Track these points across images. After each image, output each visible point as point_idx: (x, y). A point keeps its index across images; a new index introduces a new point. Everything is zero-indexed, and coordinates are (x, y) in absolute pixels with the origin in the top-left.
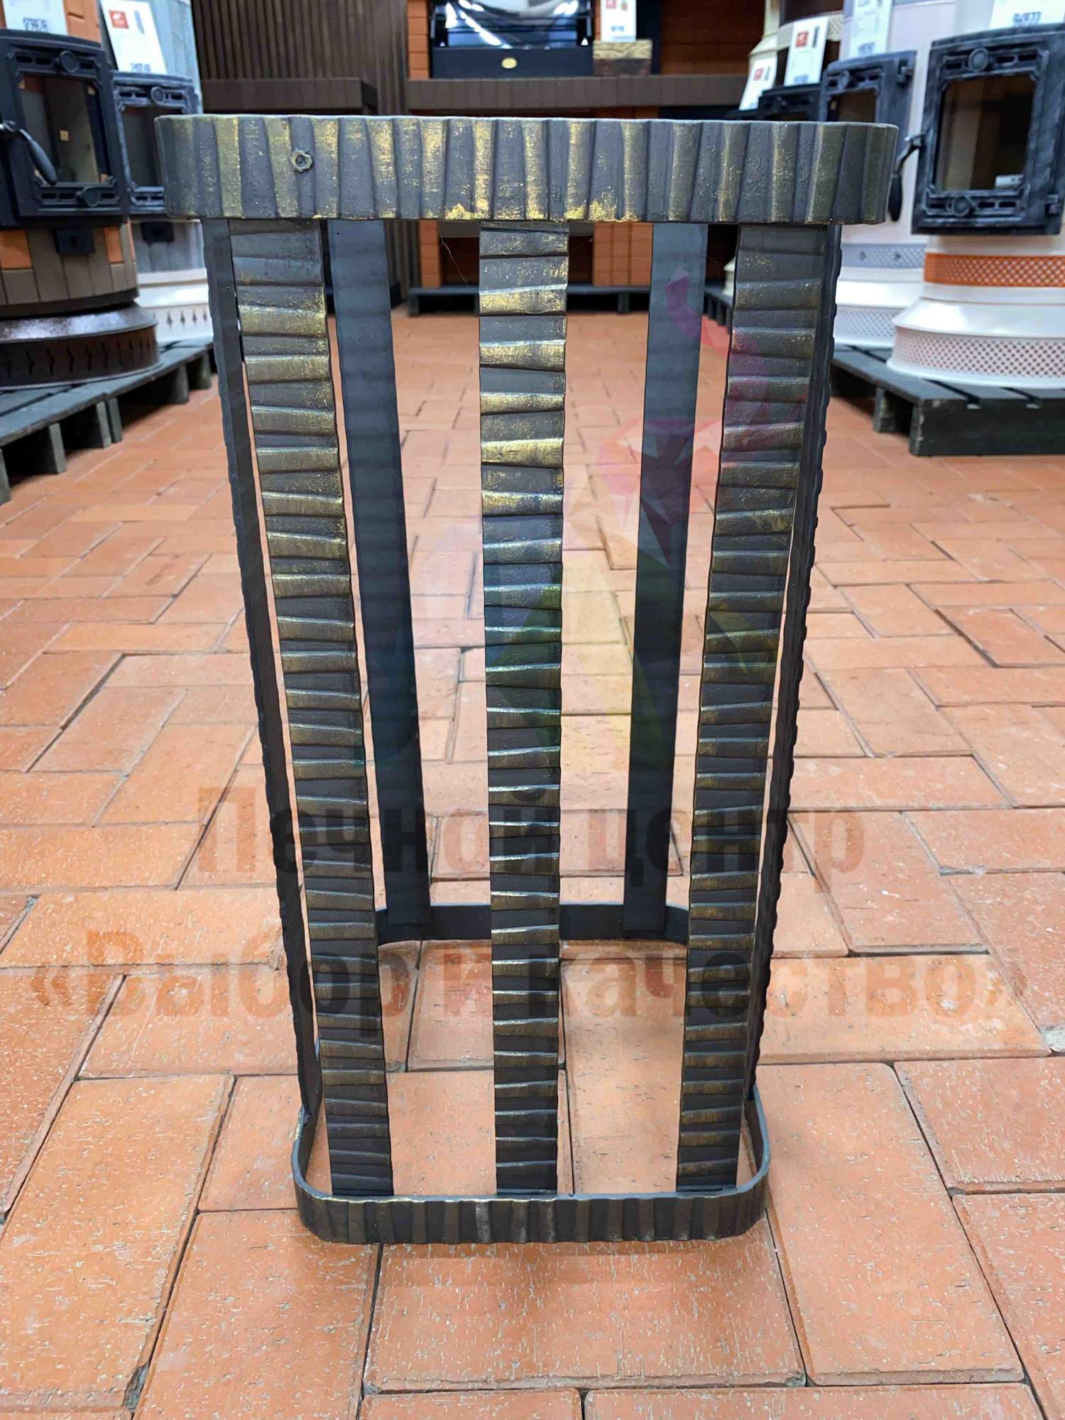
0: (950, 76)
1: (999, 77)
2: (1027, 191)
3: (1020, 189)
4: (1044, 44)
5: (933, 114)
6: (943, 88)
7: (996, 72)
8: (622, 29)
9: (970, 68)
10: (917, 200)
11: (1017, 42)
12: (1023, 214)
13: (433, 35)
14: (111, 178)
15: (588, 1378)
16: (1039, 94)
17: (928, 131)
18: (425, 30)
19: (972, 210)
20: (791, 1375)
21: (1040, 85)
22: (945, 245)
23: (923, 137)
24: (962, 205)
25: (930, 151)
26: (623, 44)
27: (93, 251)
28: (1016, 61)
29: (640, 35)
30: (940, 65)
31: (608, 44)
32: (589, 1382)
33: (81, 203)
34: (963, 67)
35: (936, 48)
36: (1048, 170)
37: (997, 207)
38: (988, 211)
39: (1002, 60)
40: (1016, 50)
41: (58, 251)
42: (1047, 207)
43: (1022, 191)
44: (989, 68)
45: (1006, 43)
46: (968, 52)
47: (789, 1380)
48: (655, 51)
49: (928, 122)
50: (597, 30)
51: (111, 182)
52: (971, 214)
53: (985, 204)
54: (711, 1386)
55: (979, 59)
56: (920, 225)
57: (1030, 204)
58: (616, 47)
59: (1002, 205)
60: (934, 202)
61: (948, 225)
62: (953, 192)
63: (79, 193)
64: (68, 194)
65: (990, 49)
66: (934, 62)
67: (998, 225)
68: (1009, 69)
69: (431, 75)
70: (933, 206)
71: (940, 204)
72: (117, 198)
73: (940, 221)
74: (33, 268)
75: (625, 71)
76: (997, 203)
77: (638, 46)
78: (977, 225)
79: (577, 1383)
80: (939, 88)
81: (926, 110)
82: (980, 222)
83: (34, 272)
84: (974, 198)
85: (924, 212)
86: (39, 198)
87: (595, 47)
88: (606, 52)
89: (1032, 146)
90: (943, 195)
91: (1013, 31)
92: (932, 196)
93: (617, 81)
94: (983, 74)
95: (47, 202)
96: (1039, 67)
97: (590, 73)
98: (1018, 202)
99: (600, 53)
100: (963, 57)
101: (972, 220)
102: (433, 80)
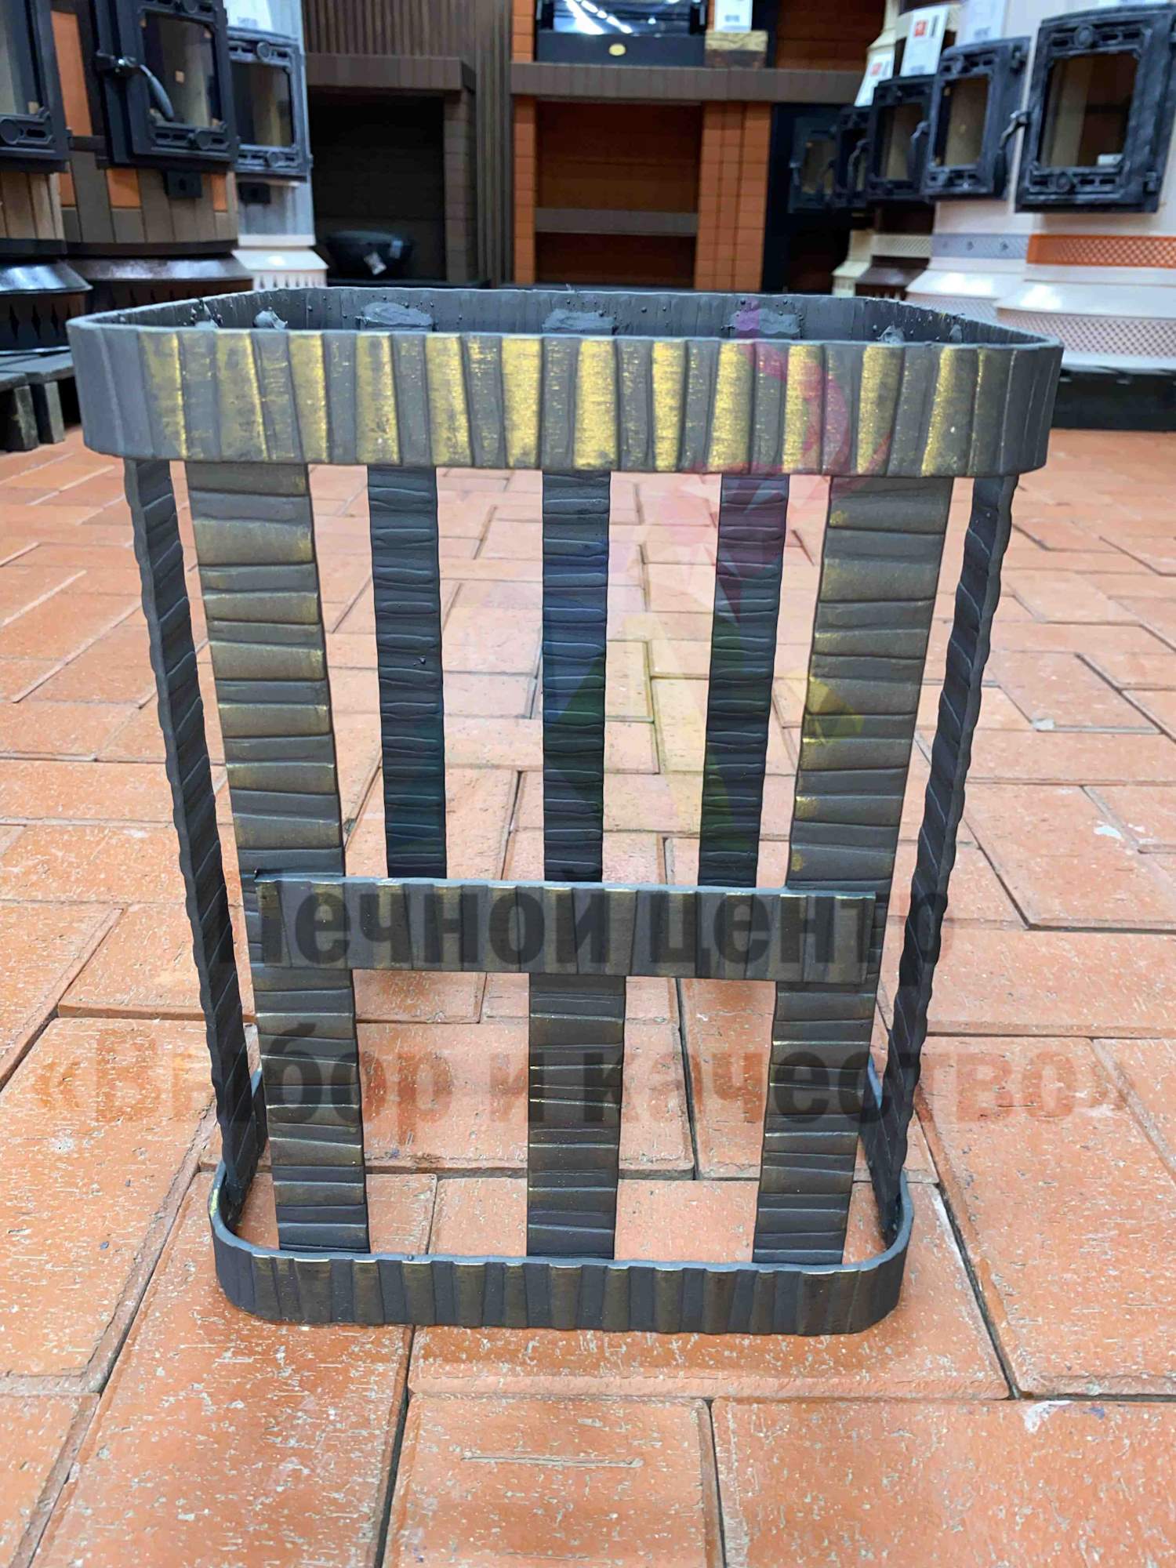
0: (1057, 53)
1: (1105, 54)
2: (1126, 168)
3: (1120, 166)
4: (1148, 22)
5: (1039, 91)
6: (1050, 66)
7: (1101, 50)
8: (737, 18)
9: (1077, 45)
10: (1021, 177)
11: (1122, 19)
12: (1122, 191)
13: (539, 16)
14: (221, 123)
16: (1141, 72)
17: (1034, 108)
18: (530, 11)
19: (1073, 186)
21: (1143, 62)
22: (1048, 223)
23: (1029, 115)
24: (1063, 181)
25: (1035, 130)
26: (737, 34)
27: (200, 196)
28: (1120, 39)
29: (756, 25)
30: (1047, 42)
31: (721, 34)
33: (193, 145)
34: (1070, 45)
35: (1046, 25)
36: (1147, 148)
37: (1097, 183)
38: (1088, 188)
39: (1107, 37)
40: (1121, 28)
41: (167, 193)
42: (1146, 184)
43: (1122, 168)
44: (1094, 45)
45: (1110, 21)
46: (1073, 30)
48: (770, 44)
49: (1034, 98)
50: (711, 19)
51: (221, 127)
52: (1072, 190)
53: (1086, 181)
55: (1085, 36)
56: (1024, 202)
57: (1128, 182)
58: (730, 38)
59: (1103, 182)
60: (1038, 179)
61: (1049, 203)
62: (1057, 170)
63: (191, 135)
64: (180, 135)
65: (1096, 26)
66: (1042, 39)
67: (1098, 202)
68: (1113, 47)
69: (535, 58)
70: (1035, 183)
71: (1042, 181)
72: (227, 144)
73: (1042, 197)
74: (141, 207)
75: (739, 63)
76: (1098, 180)
77: (753, 38)
78: (1078, 202)
80: (1046, 65)
81: (1033, 88)
82: (1081, 199)
83: (143, 213)
84: (1075, 175)
85: (1028, 189)
86: (153, 136)
87: (707, 37)
88: (719, 43)
89: (1132, 123)
90: (1046, 171)
91: (1119, 10)
92: (1036, 173)
93: (730, 72)
94: (1089, 51)
95: (160, 141)
96: (1142, 45)
97: (701, 64)
98: (1117, 179)
99: (712, 44)
100: (1069, 34)
101: (1073, 197)
102: (537, 64)
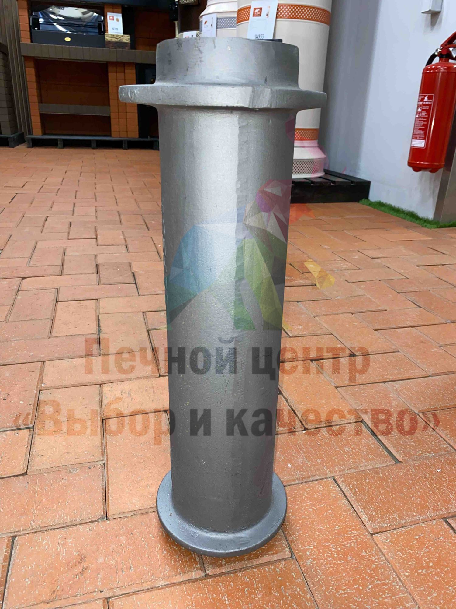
8: (117, 29)
13: (31, 24)
15: (16, 532)
18: (28, 22)
20: (100, 517)
26: (118, 35)
29: (125, 32)
31: (111, 35)
32: (17, 533)
47: (99, 519)
48: (131, 39)
50: (106, 29)
54: (68, 526)
58: (115, 37)
69: (32, 42)
75: (119, 47)
77: (124, 37)
79: (12, 535)
87: (106, 36)
88: (111, 38)
93: (116, 50)
97: (104, 47)
99: (108, 39)
102: (32, 43)
